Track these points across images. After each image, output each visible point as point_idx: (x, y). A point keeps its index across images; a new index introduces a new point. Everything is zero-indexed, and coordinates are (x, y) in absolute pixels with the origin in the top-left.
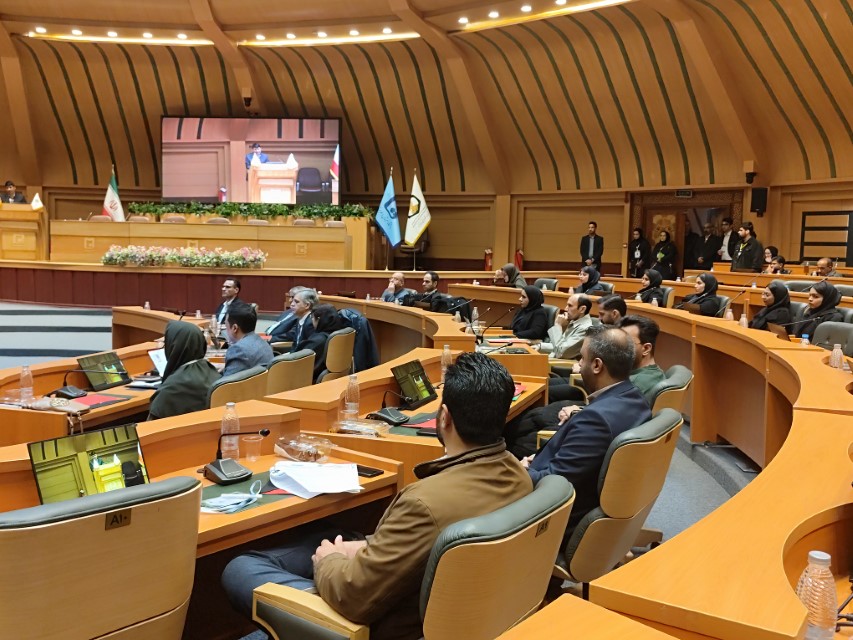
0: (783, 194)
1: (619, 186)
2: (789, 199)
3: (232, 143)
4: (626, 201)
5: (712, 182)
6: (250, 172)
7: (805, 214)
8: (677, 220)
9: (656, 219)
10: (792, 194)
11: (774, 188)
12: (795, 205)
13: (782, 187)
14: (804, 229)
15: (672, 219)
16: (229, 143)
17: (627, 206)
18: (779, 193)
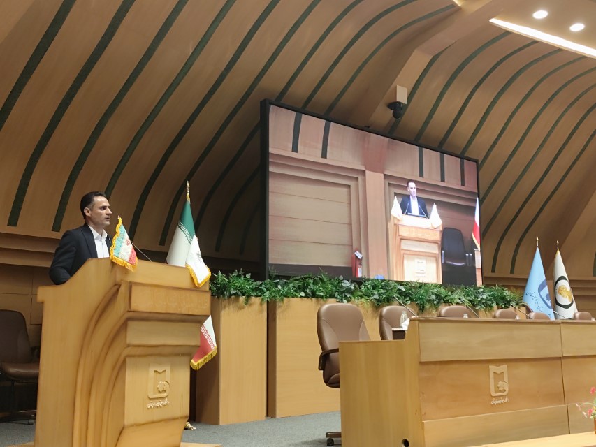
3: (367, 172)
6: (391, 225)
16: (364, 172)
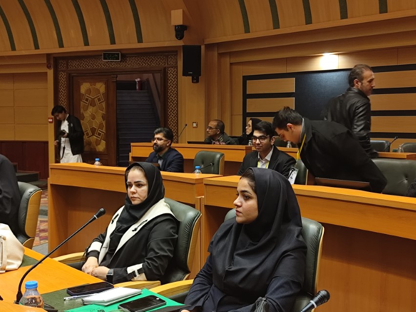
0: (221, 55)
1: (37, 47)
2: (227, 61)
4: (49, 67)
5: (140, 40)
7: (246, 78)
8: (107, 88)
9: (84, 88)
10: (231, 54)
11: (210, 47)
12: (235, 67)
13: (219, 45)
14: (246, 96)
15: (101, 87)
17: (51, 73)
18: (216, 54)
